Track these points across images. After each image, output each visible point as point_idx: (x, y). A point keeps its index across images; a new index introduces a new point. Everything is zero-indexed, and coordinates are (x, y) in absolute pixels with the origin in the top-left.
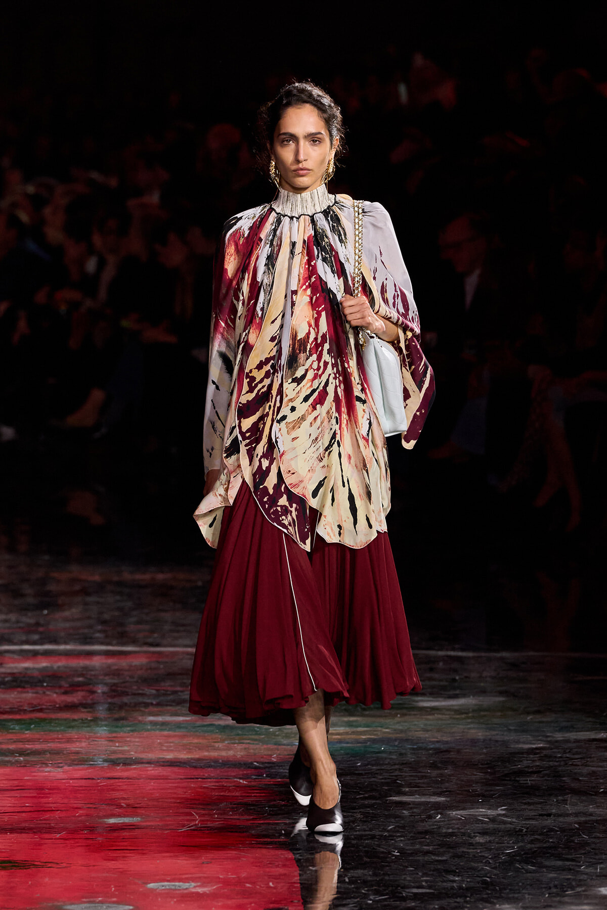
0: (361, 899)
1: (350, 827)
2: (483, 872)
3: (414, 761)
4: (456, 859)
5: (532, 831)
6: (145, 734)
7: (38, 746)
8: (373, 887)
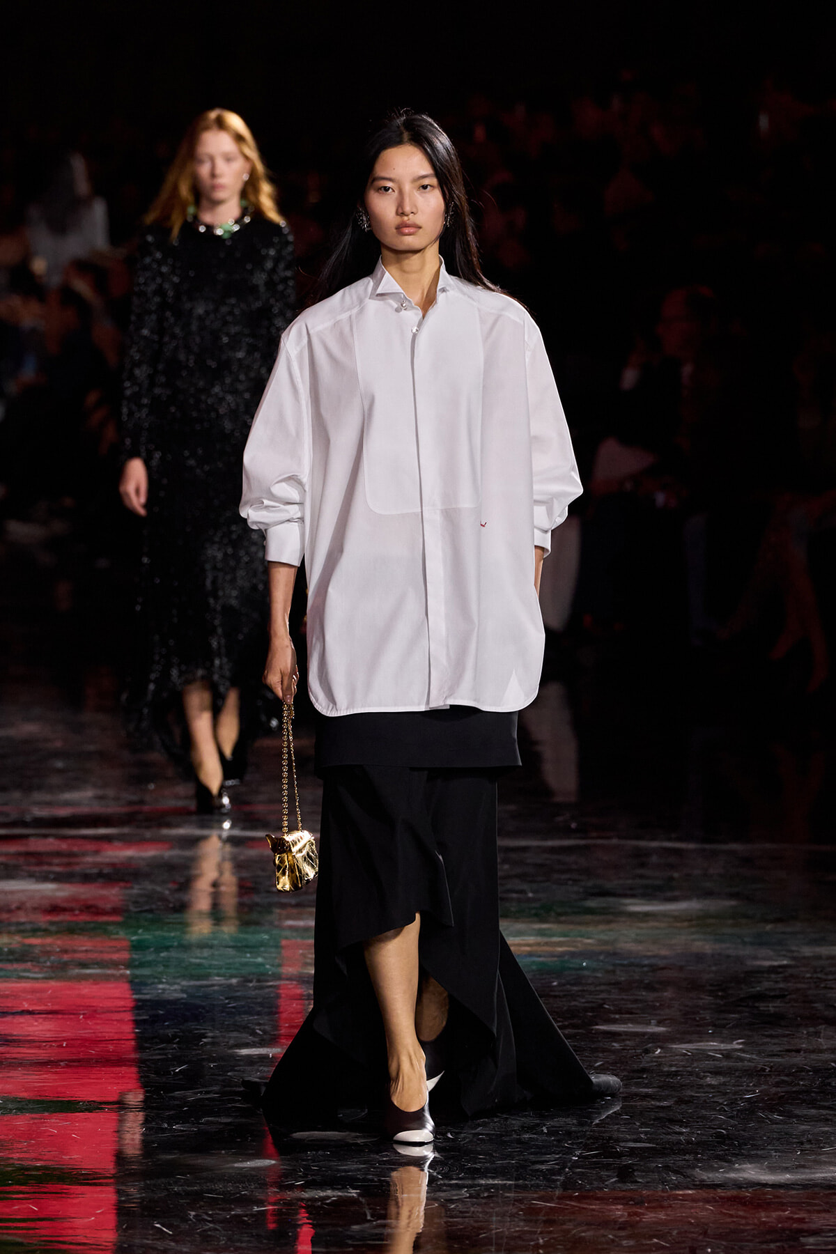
2: (716, 1123)
4: (683, 1106)
5: (778, 1070)
8: (578, 1139)
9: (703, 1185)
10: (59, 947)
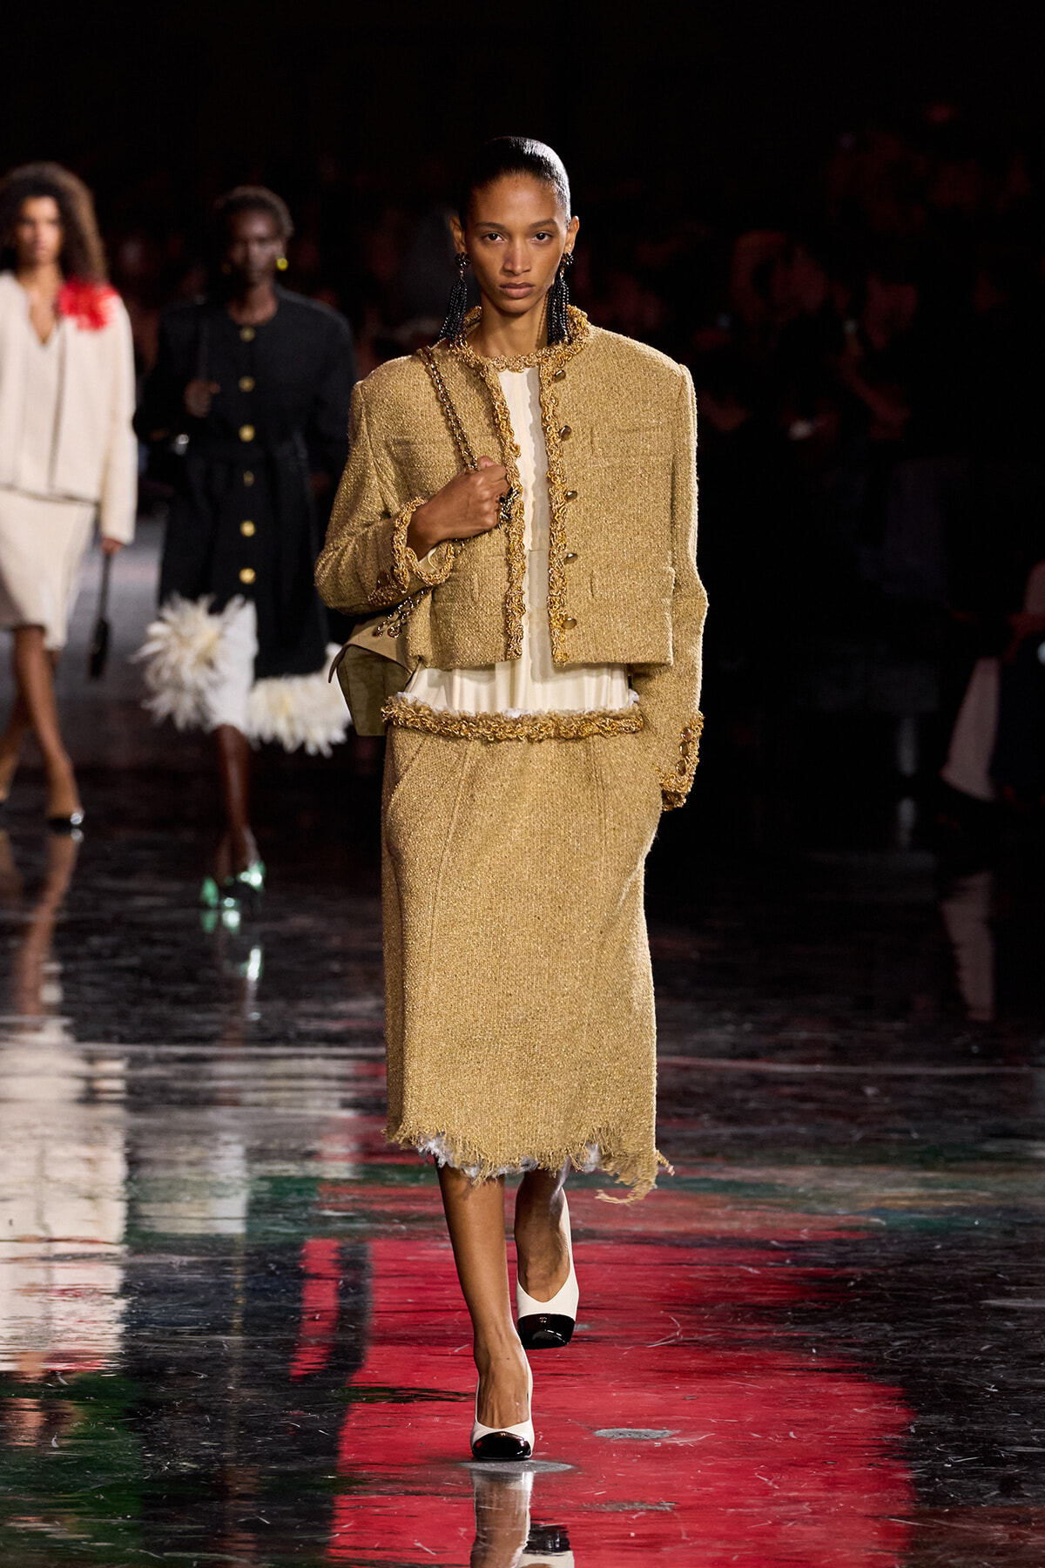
0: (933, 1461)
1: (920, 1345)
3: (1026, 1244)
7: (430, 1208)
8: (953, 1441)
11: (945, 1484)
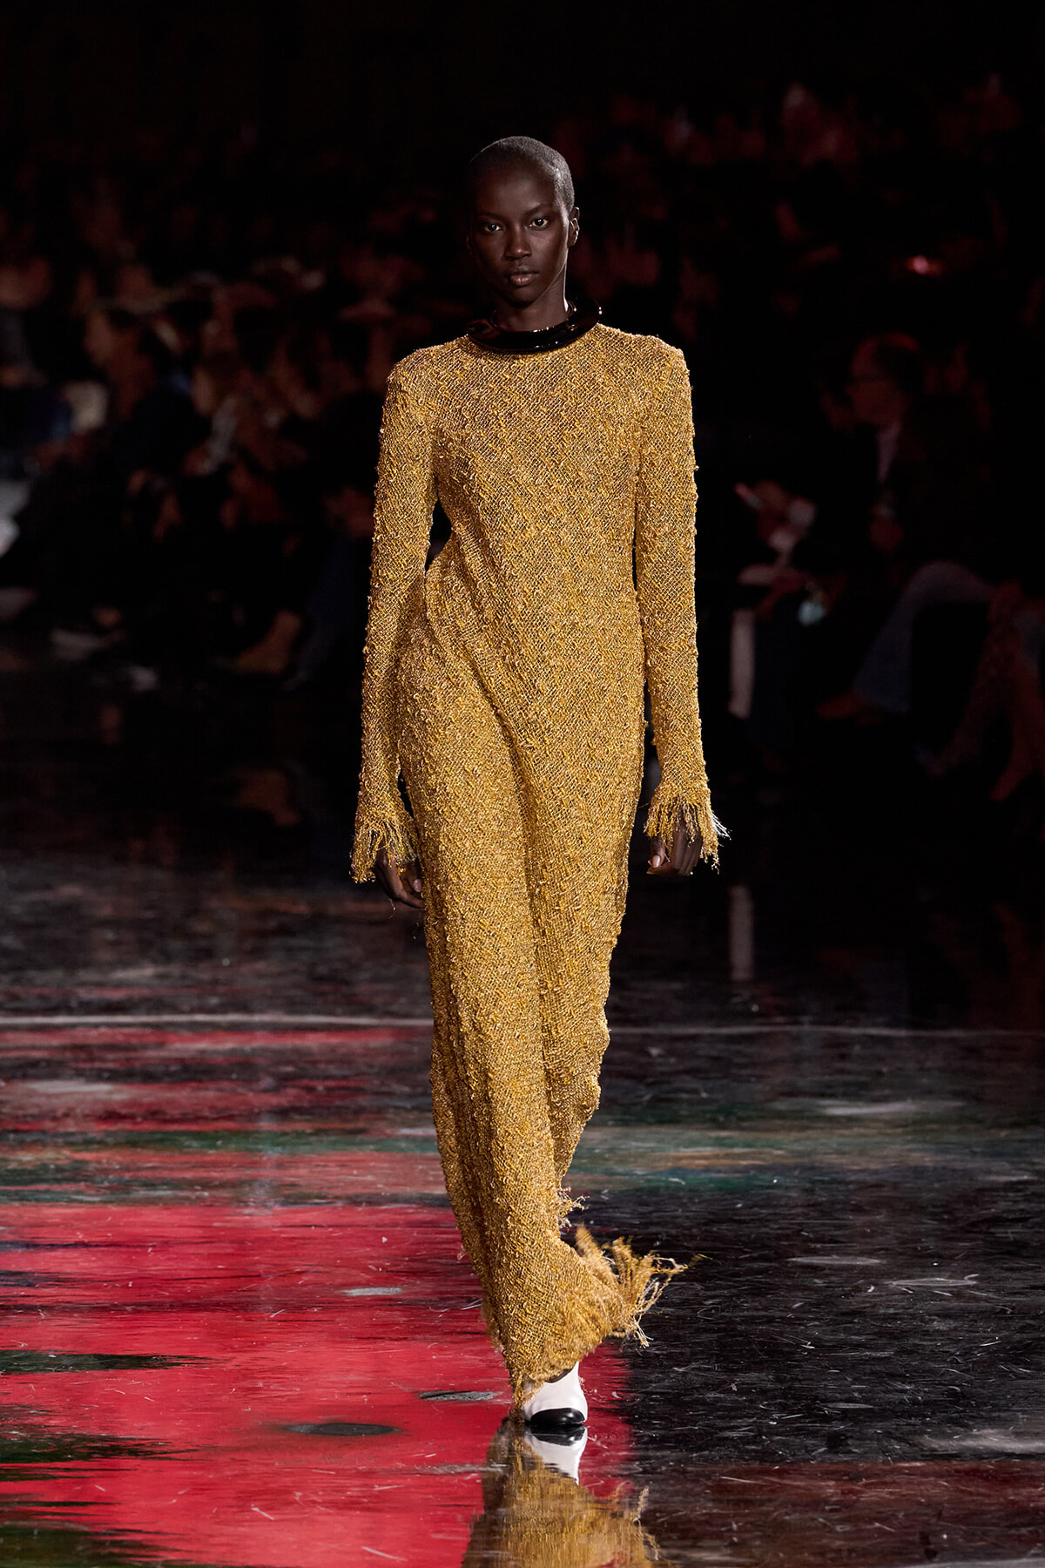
0: (758, 1419)
1: (733, 1304)
2: (948, 1378)
3: (825, 1201)
4: (905, 1357)
5: (1020, 1312)
6: (399, 1156)
7: (231, 1175)
8: (776, 1399)
9: (933, 1456)
10: (118, 1163)
11: (772, 1441)
